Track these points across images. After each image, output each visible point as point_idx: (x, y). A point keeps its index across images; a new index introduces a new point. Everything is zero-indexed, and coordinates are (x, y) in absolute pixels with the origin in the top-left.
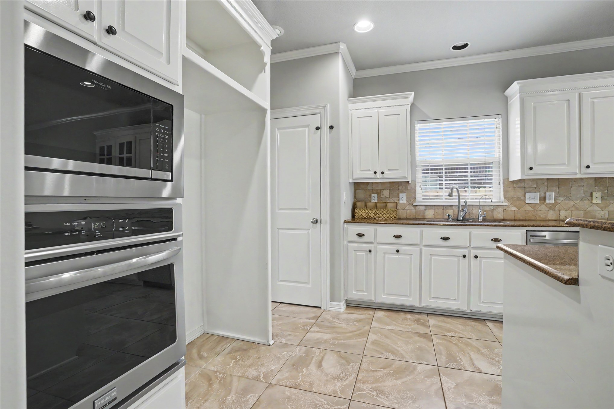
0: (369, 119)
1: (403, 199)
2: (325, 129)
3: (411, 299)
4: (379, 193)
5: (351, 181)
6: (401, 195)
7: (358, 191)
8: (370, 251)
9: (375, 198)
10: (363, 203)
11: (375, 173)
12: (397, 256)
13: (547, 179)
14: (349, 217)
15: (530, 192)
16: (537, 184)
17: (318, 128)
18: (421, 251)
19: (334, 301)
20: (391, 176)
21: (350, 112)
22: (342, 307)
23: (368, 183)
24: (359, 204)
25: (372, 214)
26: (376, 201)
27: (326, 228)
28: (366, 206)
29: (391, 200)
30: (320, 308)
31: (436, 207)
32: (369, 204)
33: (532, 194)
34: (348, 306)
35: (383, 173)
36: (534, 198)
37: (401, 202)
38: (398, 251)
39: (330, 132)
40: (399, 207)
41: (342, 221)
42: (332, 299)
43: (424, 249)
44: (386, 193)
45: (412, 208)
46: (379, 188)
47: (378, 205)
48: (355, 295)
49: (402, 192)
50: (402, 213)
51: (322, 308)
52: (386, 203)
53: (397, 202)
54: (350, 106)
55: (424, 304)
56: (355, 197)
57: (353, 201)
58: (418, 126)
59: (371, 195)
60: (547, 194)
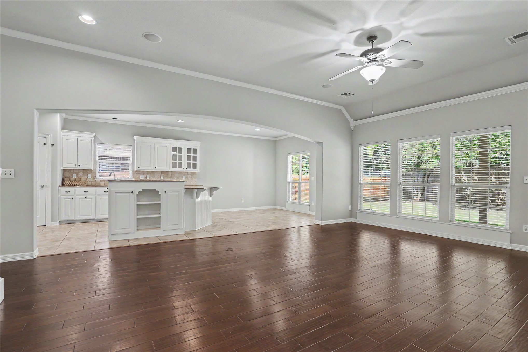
0: (72, 141)
1: (90, 177)
2: (49, 145)
3: (92, 216)
4: (77, 174)
5: (62, 168)
6: (89, 175)
7: (65, 173)
8: (72, 198)
9: (75, 176)
10: (68, 179)
11: (75, 165)
12: (85, 200)
13: (147, 171)
14: (61, 185)
15: (142, 175)
16: (144, 172)
17: (45, 144)
18: (96, 197)
19: (53, 222)
20: (83, 167)
21: (62, 136)
22: (58, 223)
23: (71, 170)
24: (65, 179)
25: (73, 183)
26: (75, 177)
27: (49, 190)
28: (70, 180)
29: (84, 177)
30: (45, 226)
31: (105, 180)
32: (71, 179)
33: (142, 176)
34: (60, 224)
35: (79, 165)
36: (143, 178)
37: (88, 178)
38: (86, 198)
39: (52, 147)
40: (87, 180)
41: (58, 186)
42: (53, 220)
43: (97, 196)
44: (81, 174)
45: (94, 181)
46: (78, 172)
47: (76, 179)
48: (64, 218)
49: (89, 174)
50: (89, 183)
51: (46, 226)
52: (81, 178)
53: (86, 178)
54: (62, 133)
55: (97, 217)
56: (63, 175)
57: (62, 177)
58: (97, 146)
59: (72, 175)
60: (147, 176)
